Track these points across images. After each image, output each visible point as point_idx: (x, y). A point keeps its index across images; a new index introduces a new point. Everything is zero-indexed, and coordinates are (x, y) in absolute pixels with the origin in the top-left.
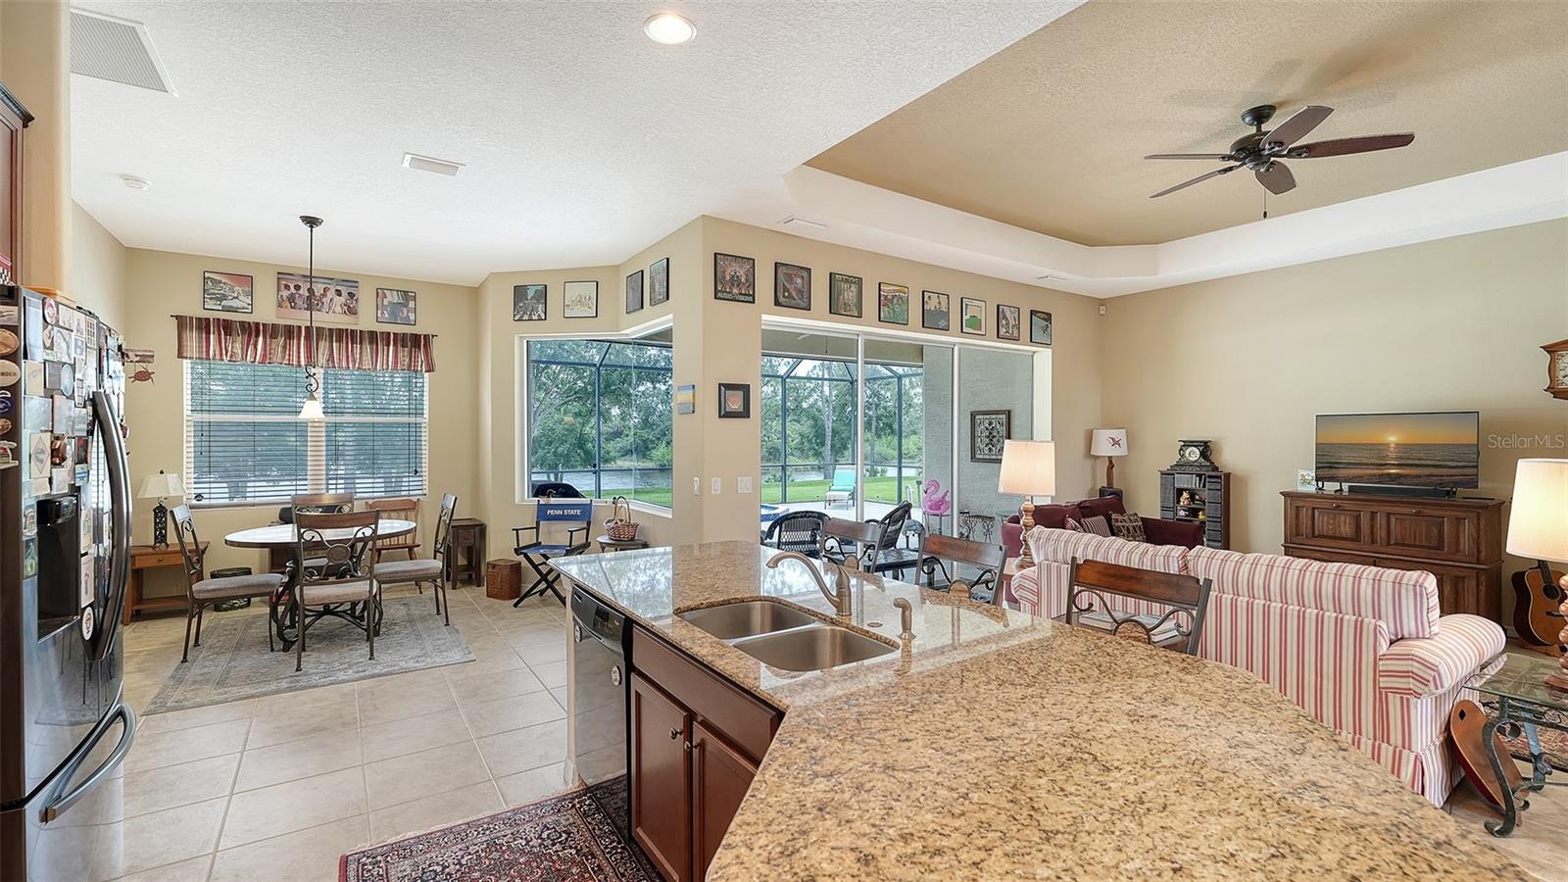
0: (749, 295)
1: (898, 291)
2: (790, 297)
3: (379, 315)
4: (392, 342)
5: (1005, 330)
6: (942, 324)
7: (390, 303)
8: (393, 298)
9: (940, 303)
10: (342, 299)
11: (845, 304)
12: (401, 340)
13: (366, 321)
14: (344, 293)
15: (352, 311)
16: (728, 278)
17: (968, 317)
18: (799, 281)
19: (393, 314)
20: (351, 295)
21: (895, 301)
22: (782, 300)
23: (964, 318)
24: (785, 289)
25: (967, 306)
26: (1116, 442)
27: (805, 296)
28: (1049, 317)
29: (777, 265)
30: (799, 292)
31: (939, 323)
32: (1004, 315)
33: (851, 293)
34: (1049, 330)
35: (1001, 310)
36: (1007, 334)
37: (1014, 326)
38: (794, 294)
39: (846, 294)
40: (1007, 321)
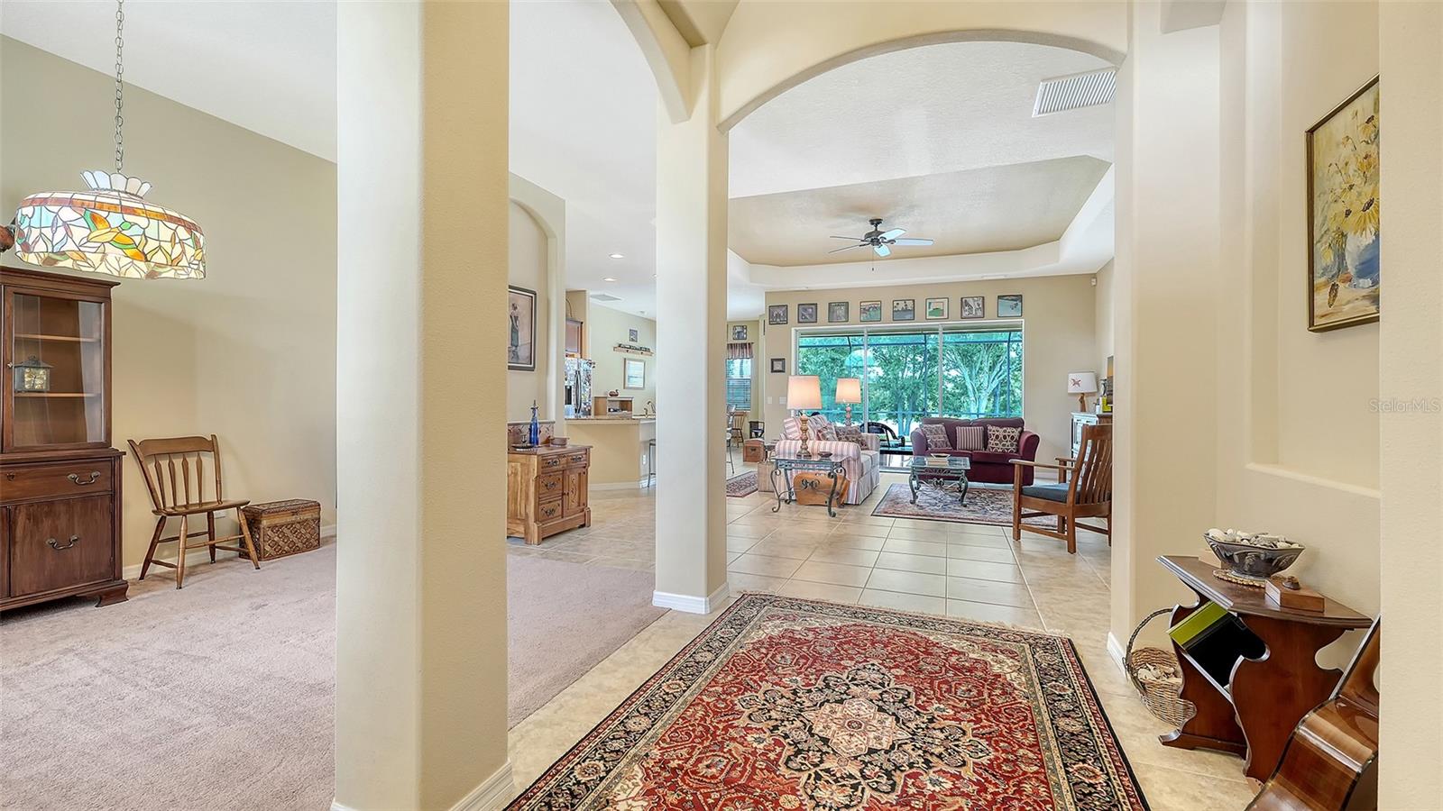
0: (785, 321)
1: (873, 304)
2: (806, 318)
3: (734, 337)
4: (738, 347)
5: (968, 313)
6: (909, 316)
8: (739, 329)
9: (906, 305)
11: (838, 316)
12: (744, 346)
16: (775, 315)
17: (931, 310)
18: (811, 310)
21: (871, 310)
22: (801, 320)
23: (928, 310)
24: (803, 315)
25: (930, 303)
26: (1076, 383)
27: (814, 317)
28: (1019, 298)
29: (799, 305)
30: (811, 315)
31: (906, 316)
32: (967, 304)
33: (841, 311)
34: (1019, 306)
35: (964, 301)
36: (971, 315)
37: (978, 309)
38: (808, 316)
39: (837, 311)
40: (970, 307)
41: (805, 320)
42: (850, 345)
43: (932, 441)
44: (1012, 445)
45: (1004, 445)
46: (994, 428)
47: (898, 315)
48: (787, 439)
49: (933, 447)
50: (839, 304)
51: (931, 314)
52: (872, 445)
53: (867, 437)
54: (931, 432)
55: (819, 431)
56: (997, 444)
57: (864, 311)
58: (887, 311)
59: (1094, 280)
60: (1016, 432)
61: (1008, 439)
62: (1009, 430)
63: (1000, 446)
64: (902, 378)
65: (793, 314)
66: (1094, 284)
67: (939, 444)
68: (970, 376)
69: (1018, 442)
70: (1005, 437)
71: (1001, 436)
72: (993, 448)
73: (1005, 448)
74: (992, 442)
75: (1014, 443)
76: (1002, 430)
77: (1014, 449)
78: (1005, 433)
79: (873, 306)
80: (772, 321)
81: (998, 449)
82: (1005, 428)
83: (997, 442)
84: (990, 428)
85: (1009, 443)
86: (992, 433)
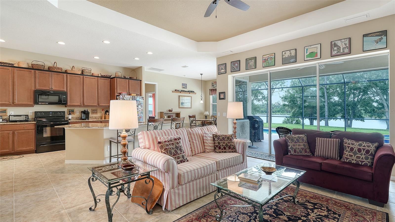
0: (225, 72)
1: (270, 56)
9: (291, 53)
11: (250, 66)
16: (220, 69)
17: (308, 53)
21: (269, 59)
22: (232, 70)
23: (306, 54)
24: (233, 67)
25: (307, 49)
27: (239, 67)
28: (384, 33)
29: (231, 62)
30: (237, 67)
31: (290, 61)
32: (336, 45)
33: (252, 63)
35: (333, 43)
36: (339, 53)
37: (345, 48)
38: (235, 68)
39: (250, 63)
40: (338, 47)
41: (235, 70)
43: (292, 148)
44: (367, 158)
45: (358, 157)
46: (350, 141)
47: (285, 61)
49: (293, 153)
50: (251, 59)
51: (308, 56)
52: (239, 148)
54: (293, 140)
56: (351, 156)
57: (265, 61)
58: (279, 59)
60: (372, 147)
61: (363, 152)
62: (365, 144)
63: (354, 158)
65: (229, 67)
67: (297, 150)
69: (374, 156)
70: (359, 150)
71: (356, 149)
72: (347, 159)
73: (360, 160)
74: (347, 153)
75: (369, 157)
76: (358, 143)
77: (369, 162)
78: (360, 147)
79: (270, 57)
80: (219, 73)
81: (353, 160)
82: (360, 142)
83: (352, 154)
84: (346, 140)
85: (364, 156)
86: (346, 145)
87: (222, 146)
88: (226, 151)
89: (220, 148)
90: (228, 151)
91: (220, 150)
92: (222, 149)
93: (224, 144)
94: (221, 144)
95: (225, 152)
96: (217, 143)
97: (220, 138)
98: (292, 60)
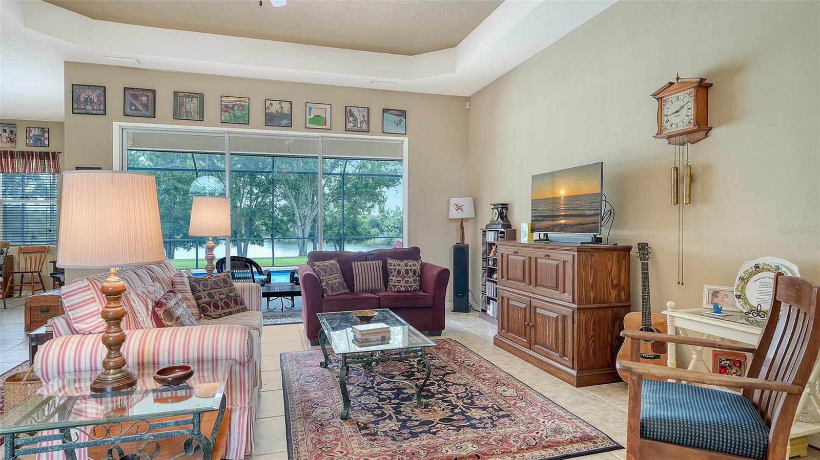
0: (100, 110)
1: (238, 101)
2: (137, 109)
3: (27, 142)
4: (35, 157)
5: (352, 125)
6: (285, 122)
7: (34, 135)
8: (35, 132)
9: (282, 107)
10: (7, 134)
11: (187, 112)
12: (43, 156)
13: (21, 145)
14: (8, 131)
15: (12, 141)
16: (82, 100)
17: (312, 116)
18: (144, 99)
19: (35, 141)
20: (12, 132)
21: (236, 108)
22: (128, 111)
23: (308, 117)
24: (132, 104)
25: (310, 108)
26: (459, 208)
27: (151, 108)
28: (403, 113)
29: (125, 89)
30: (145, 106)
31: (281, 122)
32: (352, 115)
34: (403, 123)
35: (348, 110)
36: (355, 128)
37: (363, 121)
38: (140, 107)
39: (187, 105)
40: (355, 118)
41: (138, 113)
42: (196, 170)
43: (327, 284)
44: (415, 281)
45: (407, 282)
46: (395, 262)
47: (271, 120)
48: (73, 332)
49: (329, 292)
50: (191, 95)
51: (311, 121)
53: (243, 290)
54: (325, 271)
55: (158, 304)
56: (399, 281)
57: (225, 109)
58: (257, 113)
59: (468, 103)
60: (417, 265)
61: (411, 274)
62: (410, 263)
63: (403, 283)
64: (241, 207)
65: (115, 100)
66: (467, 107)
67: (334, 286)
68: (297, 205)
69: (421, 277)
70: (407, 272)
71: (403, 271)
72: (395, 286)
73: (409, 285)
74: (394, 279)
75: (417, 279)
76: (404, 263)
77: (417, 285)
78: (407, 268)
79: (238, 103)
80: (76, 109)
81: (401, 286)
82: (405, 261)
83: (400, 279)
84: (389, 261)
85: (412, 279)
86: (392, 267)
87: (219, 300)
88: (232, 310)
89: (216, 306)
90: (235, 309)
91: (220, 311)
92: (223, 308)
93: (222, 296)
94: (216, 298)
95: (230, 313)
96: (207, 297)
97: (209, 285)
98: (284, 121)
